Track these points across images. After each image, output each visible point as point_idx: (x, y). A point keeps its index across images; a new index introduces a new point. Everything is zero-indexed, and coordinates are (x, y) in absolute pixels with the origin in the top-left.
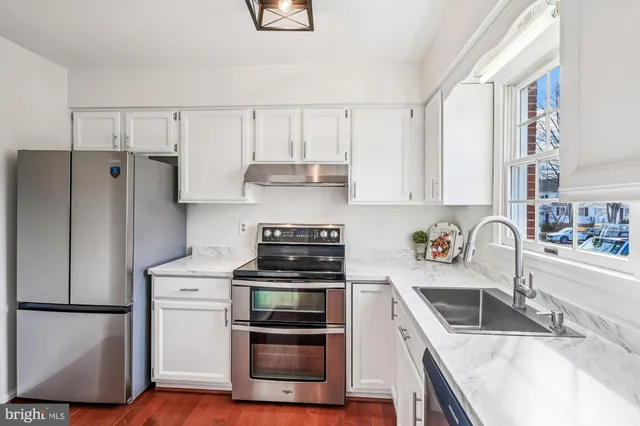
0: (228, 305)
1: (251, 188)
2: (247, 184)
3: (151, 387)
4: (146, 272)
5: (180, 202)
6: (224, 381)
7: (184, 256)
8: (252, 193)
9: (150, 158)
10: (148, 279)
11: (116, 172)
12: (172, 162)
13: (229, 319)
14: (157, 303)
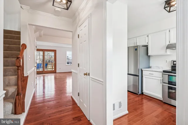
0: (162, 79)
1: (168, 50)
2: (167, 49)
3: (142, 93)
4: (141, 69)
5: (148, 55)
6: (160, 97)
7: (149, 68)
8: (169, 52)
9: (142, 46)
10: (142, 71)
11: (136, 50)
12: (147, 47)
13: (162, 82)
14: (144, 76)
